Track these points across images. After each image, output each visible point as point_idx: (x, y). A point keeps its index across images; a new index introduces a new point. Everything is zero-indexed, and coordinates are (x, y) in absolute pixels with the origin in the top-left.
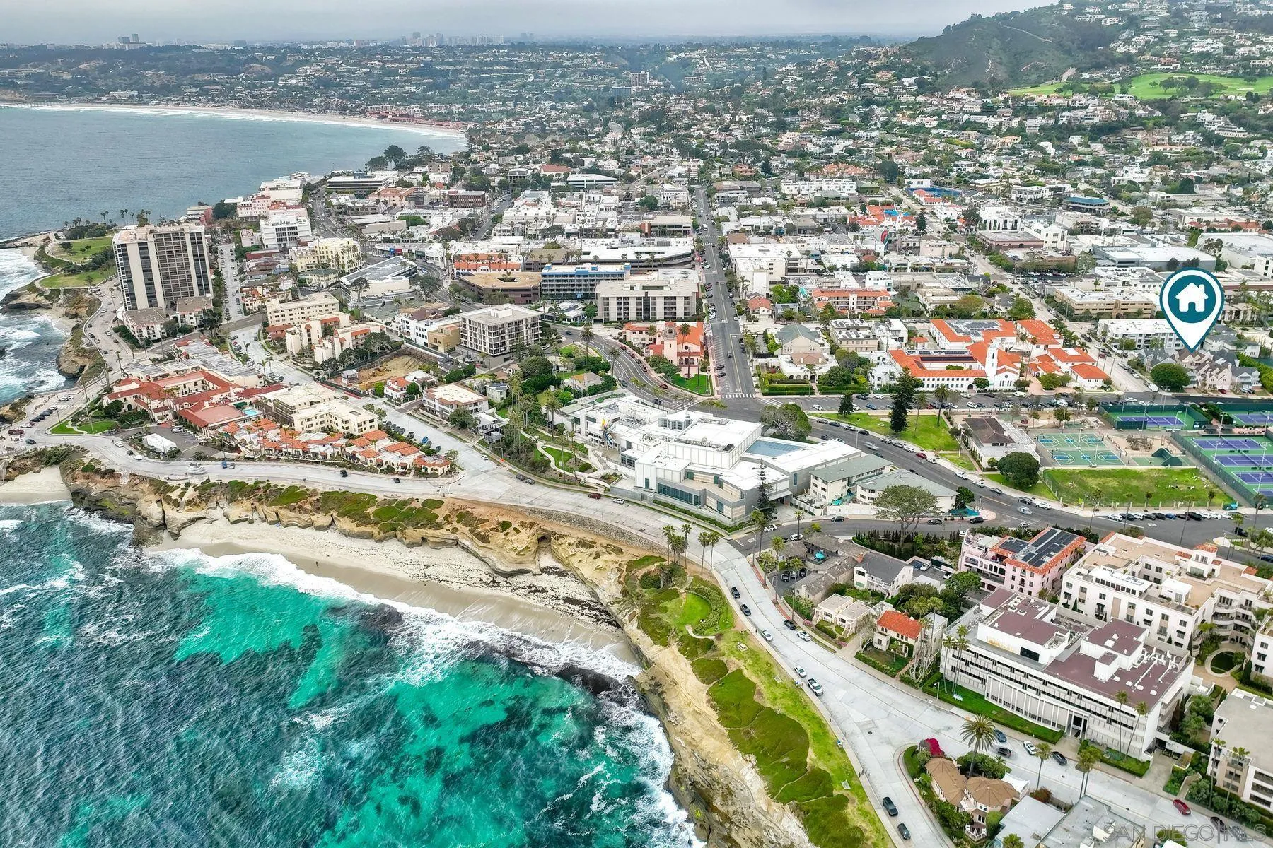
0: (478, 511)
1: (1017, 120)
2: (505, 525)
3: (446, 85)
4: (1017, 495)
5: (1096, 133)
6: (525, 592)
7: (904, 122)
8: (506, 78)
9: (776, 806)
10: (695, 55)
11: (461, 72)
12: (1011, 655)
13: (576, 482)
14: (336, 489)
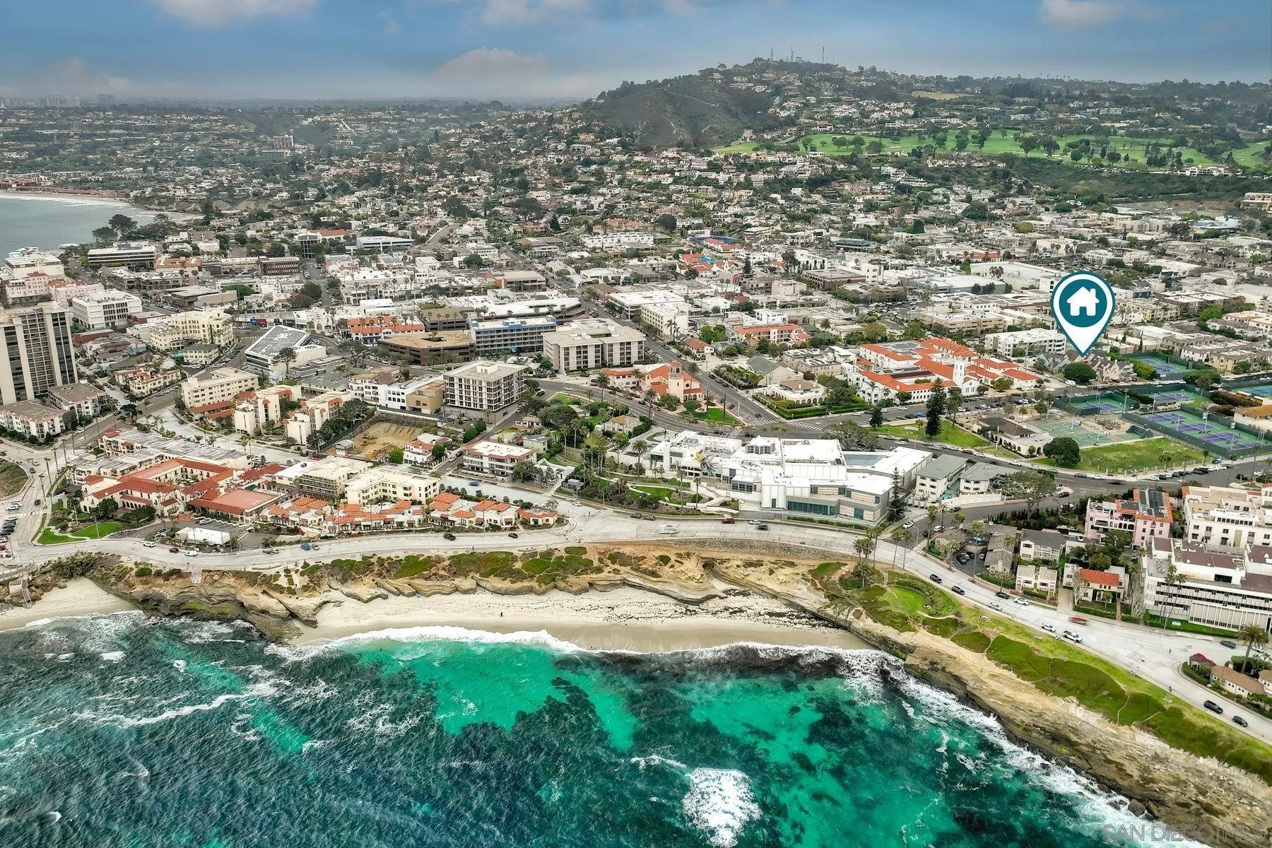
0: (627, 550)
1: (743, 176)
2: (664, 560)
3: (53, 151)
4: (1072, 473)
5: (814, 184)
6: (726, 614)
7: (640, 179)
8: (126, 143)
9: (1124, 729)
10: (332, 118)
11: (68, 136)
12: (1209, 582)
13: (696, 513)
14: (460, 552)
